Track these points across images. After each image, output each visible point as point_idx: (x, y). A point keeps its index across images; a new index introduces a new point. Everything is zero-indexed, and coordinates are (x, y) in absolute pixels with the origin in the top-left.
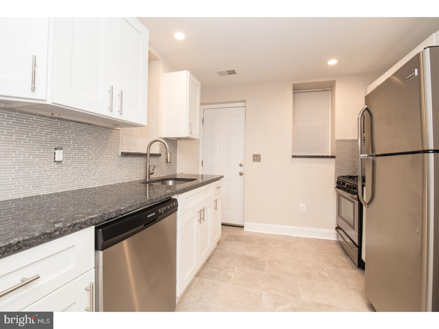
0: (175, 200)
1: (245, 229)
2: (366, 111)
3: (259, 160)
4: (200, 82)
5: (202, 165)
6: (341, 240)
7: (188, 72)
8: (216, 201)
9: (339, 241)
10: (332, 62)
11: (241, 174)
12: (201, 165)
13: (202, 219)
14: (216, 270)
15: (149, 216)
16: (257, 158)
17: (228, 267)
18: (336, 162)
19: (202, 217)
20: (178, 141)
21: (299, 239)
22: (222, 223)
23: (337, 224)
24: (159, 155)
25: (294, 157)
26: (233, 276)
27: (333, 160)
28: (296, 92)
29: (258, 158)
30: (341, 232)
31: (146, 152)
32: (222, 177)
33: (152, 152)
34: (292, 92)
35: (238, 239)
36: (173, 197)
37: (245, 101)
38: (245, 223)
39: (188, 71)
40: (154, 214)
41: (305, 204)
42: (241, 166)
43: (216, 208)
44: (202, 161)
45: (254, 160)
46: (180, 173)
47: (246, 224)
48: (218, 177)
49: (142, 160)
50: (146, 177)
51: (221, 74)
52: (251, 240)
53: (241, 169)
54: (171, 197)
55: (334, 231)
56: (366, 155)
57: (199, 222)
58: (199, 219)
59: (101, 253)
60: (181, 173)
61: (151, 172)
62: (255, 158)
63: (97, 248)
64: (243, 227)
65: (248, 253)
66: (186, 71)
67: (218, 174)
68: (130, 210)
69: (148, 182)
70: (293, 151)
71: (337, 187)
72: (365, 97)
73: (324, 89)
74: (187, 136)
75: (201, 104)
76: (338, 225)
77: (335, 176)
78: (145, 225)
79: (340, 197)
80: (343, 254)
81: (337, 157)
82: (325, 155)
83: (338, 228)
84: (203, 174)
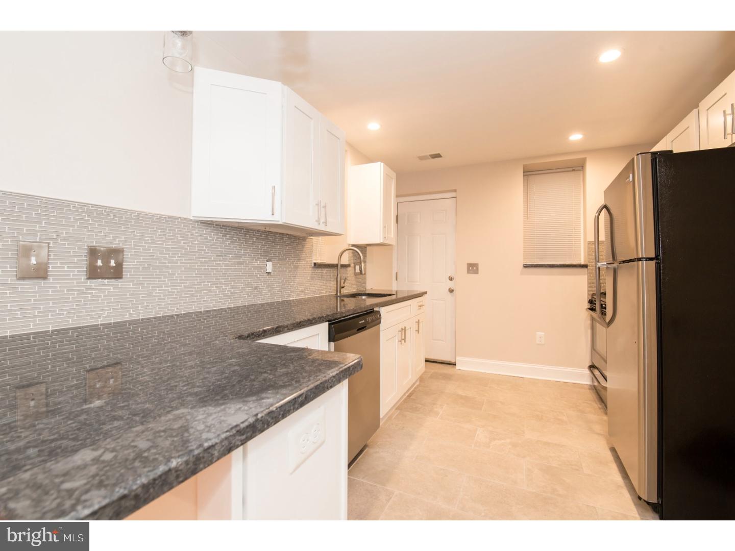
0: (378, 312)
1: (458, 367)
2: (604, 210)
3: (476, 272)
4: (395, 172)
5: (397, 280)
6: (596, 384)
7: (382, 164)
8: (418, 322)
9: (594, 386)
10: (576, 137)
11: (451, 291)
12: (395, 278)
13: (403, 340)
14: (420, 406)
15: (360, 322)
16: (473, 268)
17: (434, 404)
18: (589, 273)
19: (403, 338)
20: (368, 248)
21: (534, 382)
22: (426, 358)
23: (592, 361)
24: (349, 266)
25: (526, 266)
26: (441, 413)
27: (585, 270)
28: (530, 175)
29: (475, 268)
30: (596, 372)
31: (337, 263)
32: (426, 293)
33: (342, 262)
34: (522, 174)
35: (447, 377)
36: (376, 309)
37: (455, 191)
38: (457, 359)
39: (382, 162)
40: (364, 321)
41: (543, 333)
42: (451, 279)
43: (418, 331)
44: (397, 273)
45: (469, 272)
46: (370, 288)
47: (459, 360)
48: (418, 292)
49: (332, 272)
50: (337, 291)
51: (422, 158)
52: (465, 378)
53: (451, 285)
54: (373, 309)
55: (587, 372)
56: (605, 263)
57: (400, 342)
58: (400, 339)
59: (332, 344)
60: (372, 289)
61: (342, 285)
62: (471, 268)
63: (330, 341)
64: (455, 365)
65: (461, 392)
66: (379, 163)
67: (418, 289)
68: (348, 314)
69: (339, 297)
70: (525, 258)
71: (589, 309)
72: (604, 192)
73: (571, 169)
74: (382, 242)
75: (397, 196)
76: (593, 363)
77: (588, 292)
78: (358, 330)
79: (594, 322)
80: (596, 400)
81: (590, 266)
82: (574, 263)
83: (592, 367)
84: (398, 289)
